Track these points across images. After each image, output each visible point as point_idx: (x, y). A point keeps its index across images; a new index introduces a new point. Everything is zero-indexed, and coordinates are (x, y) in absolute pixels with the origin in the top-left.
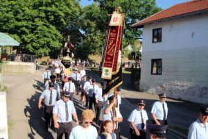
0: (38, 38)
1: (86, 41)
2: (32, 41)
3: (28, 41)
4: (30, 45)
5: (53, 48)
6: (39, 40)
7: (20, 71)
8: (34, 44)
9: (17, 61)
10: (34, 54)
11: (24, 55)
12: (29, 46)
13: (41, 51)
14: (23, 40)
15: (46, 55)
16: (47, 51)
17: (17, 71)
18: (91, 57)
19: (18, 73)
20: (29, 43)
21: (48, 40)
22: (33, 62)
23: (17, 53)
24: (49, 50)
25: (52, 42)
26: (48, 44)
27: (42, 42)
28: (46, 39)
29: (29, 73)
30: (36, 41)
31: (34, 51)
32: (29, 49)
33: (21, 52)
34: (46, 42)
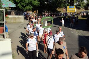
2: (21, 2)
3: (18, 2)
4: (19, 4)
5: (34, 6)
7: (14, 21)
8: (22, 4)
9: (12, 15)
13: (27, 8)
17: (13, 21)
18: (58, 10)
19: (14, 22)
20: (19, 3)
22: (22, 15)
23: (12, 10)
24: (32, 7)
25: (33, 2)
26: (31, 3)
27: (27, 2)
29: (20, 22)
30: (23, 2)
31: (22, 8)
32: (19, 7)
33: (14, 9)
34: (29, 2)
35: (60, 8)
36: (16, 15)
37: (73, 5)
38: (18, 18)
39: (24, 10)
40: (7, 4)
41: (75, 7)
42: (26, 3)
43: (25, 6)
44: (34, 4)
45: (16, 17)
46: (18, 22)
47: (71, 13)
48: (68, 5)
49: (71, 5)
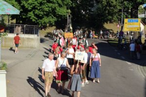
0: (41, 4)
1: (100, 6)
2: (34, 8)
3: (30, 8)
5: (60, 16)
6: (43, 6)
8: (37, 12)
10: (37, 24)
11: (25, 26)
12: (31, 14)
13: (46, 20)
14: (23, 7)
15: (51, 25)
16: (53, 20)
18: (107, 26)
20: (30, 11)
21: (54, 6)
22: (36, 33)
23: (17, 23)
24: (55, 19)
25: (58, 9)
26: (53, 12)
27: (47, 9)
28: (50, 5)
29: (32, 48)
30: (39, 8)
31: (37, 20)
32: (31, 18)
33: (21, 22)
34: (50, 9)
35: (111, 22)
36: (24, 33)
37: (137, 17)
38: (28, 38)
39: (39, 24)
40: (4, 8)
41: (139, 20)
42: (43, 11)
43: (43, 16)
45: (23, 38)
46: (28, 47)
47: (132, 32)
48: (127, 17)
49: (131, 18)
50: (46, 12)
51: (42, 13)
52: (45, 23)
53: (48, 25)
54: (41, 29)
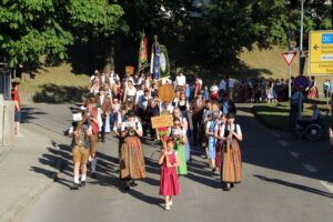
35: (263, 45)
39: (9, 58)
42: (24, 11)
43: (22, 27)
44: (84, 19)
48: (318, 26)
50: (35, 12)
51: (19, 17)
52: (30, 52)
53: (42, 59)
54: (19, 75)
